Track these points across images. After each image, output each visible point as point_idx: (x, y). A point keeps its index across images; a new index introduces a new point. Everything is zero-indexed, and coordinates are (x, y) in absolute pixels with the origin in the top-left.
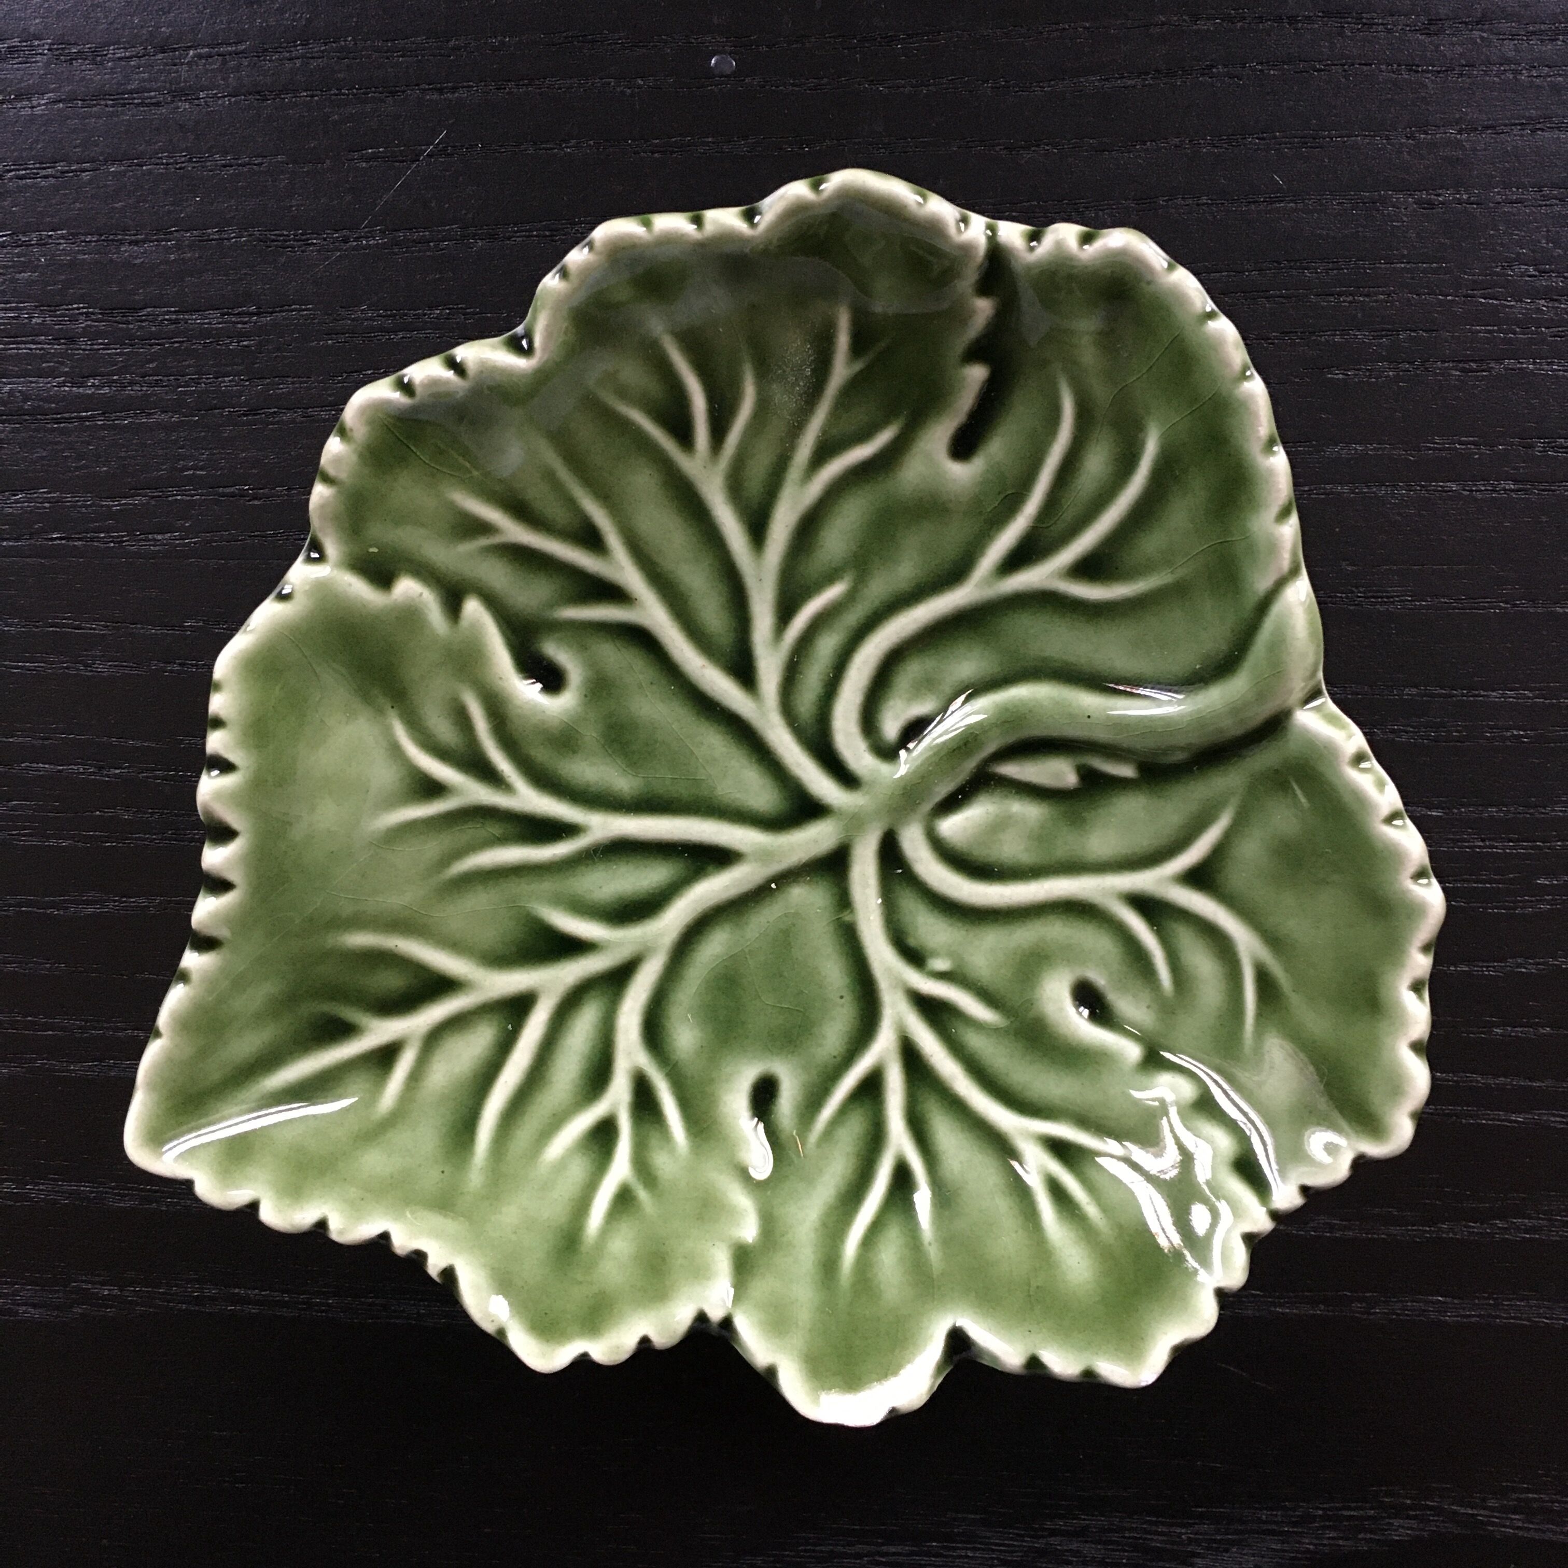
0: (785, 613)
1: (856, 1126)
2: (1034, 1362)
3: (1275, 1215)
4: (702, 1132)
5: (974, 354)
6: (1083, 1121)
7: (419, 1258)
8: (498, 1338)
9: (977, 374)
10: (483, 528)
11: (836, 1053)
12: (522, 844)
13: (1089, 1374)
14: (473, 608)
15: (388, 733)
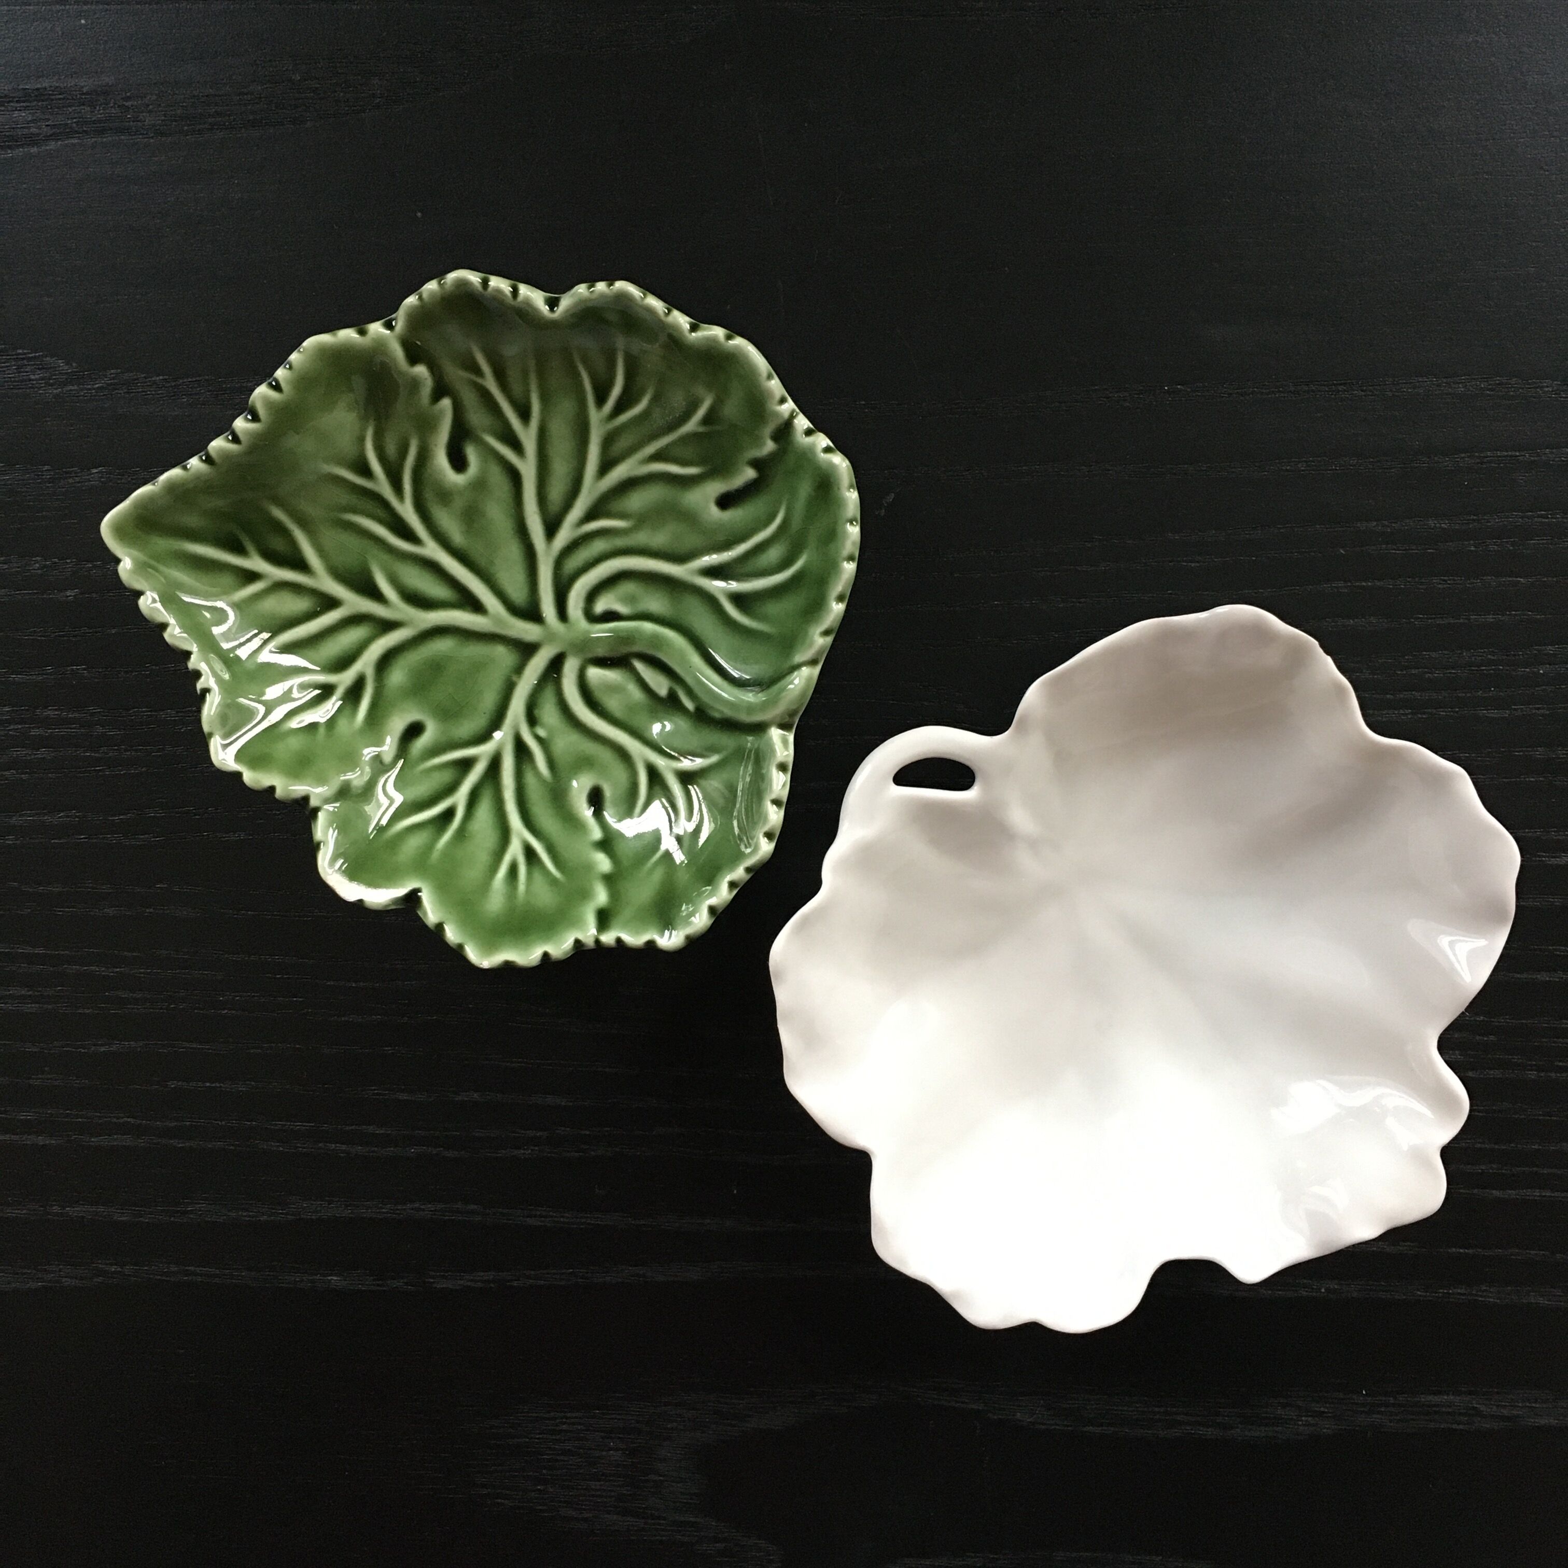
0: (590, 516)
1: (446, 777)
2: (440, 927)
3: (597, 941)
4: (372, 724)
5: (756, 464)
6: (551, 850)
7: (197, 674)
8: (206, 736)
9: (750, 474)
10: (478, 372)
11: (463, 737)
12: (389, 530)
13: (461, 947)
14: (446, 403)
15: (363, 430)
